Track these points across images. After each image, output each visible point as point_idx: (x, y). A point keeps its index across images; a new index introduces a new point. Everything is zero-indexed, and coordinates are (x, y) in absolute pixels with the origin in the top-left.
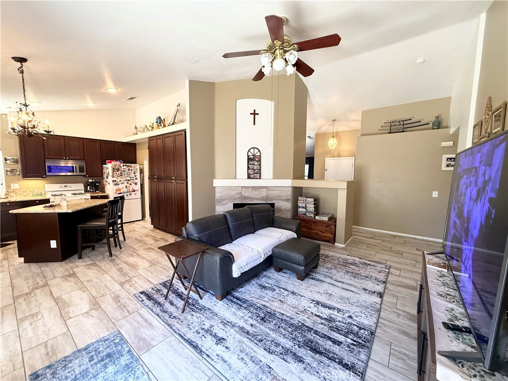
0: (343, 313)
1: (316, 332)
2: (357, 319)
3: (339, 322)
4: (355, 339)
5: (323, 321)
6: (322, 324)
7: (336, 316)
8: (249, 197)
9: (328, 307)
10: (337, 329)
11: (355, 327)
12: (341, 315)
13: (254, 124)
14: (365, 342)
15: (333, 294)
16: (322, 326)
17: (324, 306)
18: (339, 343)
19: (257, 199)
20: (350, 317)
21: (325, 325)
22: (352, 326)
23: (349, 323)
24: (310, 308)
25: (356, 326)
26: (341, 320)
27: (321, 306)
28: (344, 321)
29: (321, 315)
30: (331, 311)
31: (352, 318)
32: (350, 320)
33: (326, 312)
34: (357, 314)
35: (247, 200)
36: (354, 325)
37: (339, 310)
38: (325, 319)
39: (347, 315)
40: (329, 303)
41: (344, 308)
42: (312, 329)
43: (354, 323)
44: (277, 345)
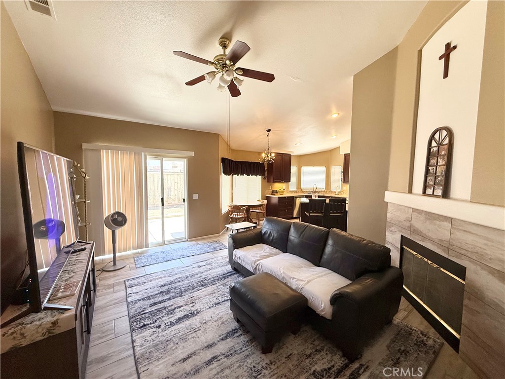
0: (167, 324)
1: (170, 299)
2: (152, 330)
3: (163, 317)
4: (143, 316)
5: (173, 307)
6: (172, 306)
7: (170, 318)
8: (421, 232)
9: (182, 318)
10: (160, 311)
11: (149, 323)
12: (166, 322)
13: (446, 75)
14: (135, 319)
15: (194, 335)
16: (170, 304)
17: (186, 317)
18: (151, 306)
19: (431, 240)
20: (159, 327)
21: (170, 306)
22: (152, 321)
23: (156, 321)
24: (192, 307)
25: (148, 325)
26: (163, 319)
27: (188, 315)
28: (160, 320)
29: (179, 309)
30: (177, 317)
31: (157, 327)
32: (157, 324)
33: (179, 314)
34: (156, 335)
35: (417, 237)
36: (151, 324)
37: (172, 324)
38: (174, 310)
39: (163, 326)
40: (187, 323)
41: (170, 330)
42: (173, 298)
43: (152, 325)
44: (179, 282)
